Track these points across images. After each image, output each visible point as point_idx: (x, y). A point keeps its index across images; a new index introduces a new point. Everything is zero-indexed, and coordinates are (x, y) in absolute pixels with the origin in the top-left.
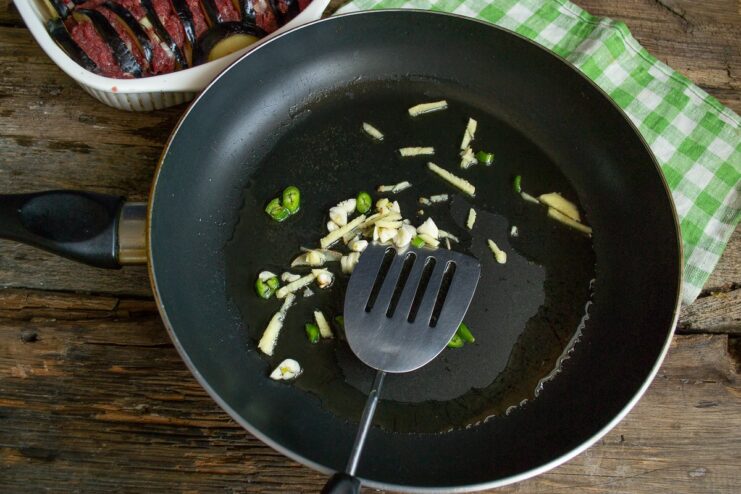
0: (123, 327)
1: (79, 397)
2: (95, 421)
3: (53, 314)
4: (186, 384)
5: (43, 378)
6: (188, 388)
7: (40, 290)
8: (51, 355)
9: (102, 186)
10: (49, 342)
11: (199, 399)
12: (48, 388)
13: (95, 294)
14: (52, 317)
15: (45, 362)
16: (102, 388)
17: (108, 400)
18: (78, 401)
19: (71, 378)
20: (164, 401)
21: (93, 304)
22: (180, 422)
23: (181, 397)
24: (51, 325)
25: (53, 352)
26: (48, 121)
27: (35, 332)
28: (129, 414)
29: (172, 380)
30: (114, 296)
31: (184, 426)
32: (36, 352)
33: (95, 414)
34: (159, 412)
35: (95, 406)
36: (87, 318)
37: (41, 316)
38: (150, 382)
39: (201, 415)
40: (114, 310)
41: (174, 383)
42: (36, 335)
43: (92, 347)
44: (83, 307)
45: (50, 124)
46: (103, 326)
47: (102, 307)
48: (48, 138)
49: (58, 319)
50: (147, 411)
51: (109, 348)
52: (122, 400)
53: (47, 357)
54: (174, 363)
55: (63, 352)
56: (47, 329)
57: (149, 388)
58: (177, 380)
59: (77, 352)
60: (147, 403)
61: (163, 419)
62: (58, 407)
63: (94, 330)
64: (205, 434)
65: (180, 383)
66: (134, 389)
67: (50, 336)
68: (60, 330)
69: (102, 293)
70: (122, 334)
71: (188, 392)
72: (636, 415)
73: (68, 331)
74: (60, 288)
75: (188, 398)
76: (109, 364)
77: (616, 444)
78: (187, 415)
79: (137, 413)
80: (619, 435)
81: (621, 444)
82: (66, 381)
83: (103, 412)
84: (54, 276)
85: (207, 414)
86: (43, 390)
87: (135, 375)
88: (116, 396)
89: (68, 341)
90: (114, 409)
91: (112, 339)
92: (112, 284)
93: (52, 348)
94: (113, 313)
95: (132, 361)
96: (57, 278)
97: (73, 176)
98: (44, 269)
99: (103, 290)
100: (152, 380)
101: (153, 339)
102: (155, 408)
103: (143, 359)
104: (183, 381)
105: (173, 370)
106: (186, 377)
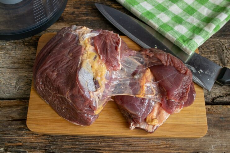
4: (24, 138)
6: (24, 139)
23: (21, 144)
29: (16, 136)
34: (11, 151)
38: (6, 137)
39: (31, 151)
41: (18, 137)
54: (17, 128)
57: (6, 140)
58: (19, 136)
60: (6, 147)
65: (21, 137)
75: (24, 144)
80: (223, 152)
85: (34, 151)
100: (8, 136)
101: (7, 118)
102: (9, 149)
103: (2, 127)
104: (22, 136)
105: (17, 131)
106: (23, 134)
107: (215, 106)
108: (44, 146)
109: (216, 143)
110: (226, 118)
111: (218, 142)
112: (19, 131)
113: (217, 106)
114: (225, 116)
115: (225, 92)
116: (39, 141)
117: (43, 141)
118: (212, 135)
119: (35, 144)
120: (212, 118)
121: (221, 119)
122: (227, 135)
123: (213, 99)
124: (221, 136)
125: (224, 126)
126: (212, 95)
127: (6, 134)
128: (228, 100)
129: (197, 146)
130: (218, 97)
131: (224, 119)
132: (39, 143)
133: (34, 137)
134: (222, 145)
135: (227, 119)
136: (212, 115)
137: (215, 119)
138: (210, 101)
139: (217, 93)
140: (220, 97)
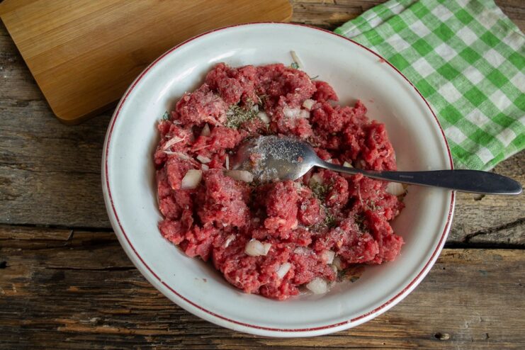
0: (78, 254)
1: (43, 313)
2: (57, 332)
3: (18, 244)
4: (133, 300)
5: (13, 298)
6: (133, 303)
7: (7, 224)
8: (19, 279)
9: (56, 138)
10: (16, 268)
11: (143, 312)
12: (17, 307)
13: (53, 227)
14: (18, 248)
15: (14, 285)
16: (62, 305)
17: (66, 315)
18: (43, 316)
19: (36, 297)
20: (114, 315)
21: (51, 235)
22: (127, 331)
23: (127, 311)
24: (18, 254)
25: (20, 276)
26: (8, 83)
27: (4, 260)
28: (85, 326)
29: (118, 297)
30: (69, 228)
31: (130, 334)
32: (6, 276)
33: (57, 327)
34: (110, 324)
35: (56, 320)
36: (47, 248)
37: (8, 247)
38: (102, 299)
39: (144, 325)
40: (70, 240)
41: (121, 300)
42: (5, 263)
43: (52, 271)
44: (43, 238)
45: (9, 86)
46: (61, 253)
47: (60, 238)
48: (8, 97)
49: (23, 248)
50: (100, 323)
51: (66, 271)
52: (78, 315)
53: (15, 281)
54: (122, 283)
55: (28, 276)
56: (14, 257)
57: (101, 304)
58: (124, 297)
59: (40, 276)
60: (100, 316)
61: (113, 329)
62: (25, 322)
63: (53, 257)
64: (148, 341)
65: (127, 300)
66: (88, 305)
67: (18, 263)
68: (26, 258)
69: (58, 225)
70: (76, 260)
71: (134, 307)
72: (498, 317)
73: (33, 258)
74: (24, 223)
75: (133, 312)
76: (68, 285)
77: (483, 341)
78: (133, 326)
79: (92, 325)
80: (485, 333)
81: (486, 340)
82: (31, 300)
83: (64, 325)
84: (19, 213)
85: (150, 324)
86: (13, 308)
87: (89, 293)
88: (73, 311)
89: (32, 267)
90: (73, 322)
91: (69, 264)
92: (67, 218)
93: (20, 273)
94: (70, 243)
95: (86, 282)
96: (21, 214)
97: (31, 129)
98: (10, 207)
99: (59, 223)
100: (104, 297)
101: (102, 264)
102: (106, 320)
103: (94, 280)
104: (129, 297)
105: (120, 288)
106: (131, 294)
107: (470, 251)
108: (168, 316)
109: (473, 316)
110: (490, 272)
111: (477, 315)
112: (124, 288)
113: (475, 250)
114: (488, 269)
115: (489, 226)
116: (158, 308)
117: (167, 307)
118: (466, 302)
119: (151, 312)
120: (465, 271)
121: (482, 274)
122: (492, 302)
123: (468, 237)
124: (482, 305)
125: (487, 287)
126: (466, 229)
127: (100, 293)
128: (493, 240)
129: (439, 321)
130: (476, 234)
131: (487, 274)
132: (159, 310)
133: (149, 300)
134: (482, 321)
135: (492, 274)
136: (465, 266)
137: (471, 273)
138: (461, 240)
139: (475, 227)
140: (479, 233)
